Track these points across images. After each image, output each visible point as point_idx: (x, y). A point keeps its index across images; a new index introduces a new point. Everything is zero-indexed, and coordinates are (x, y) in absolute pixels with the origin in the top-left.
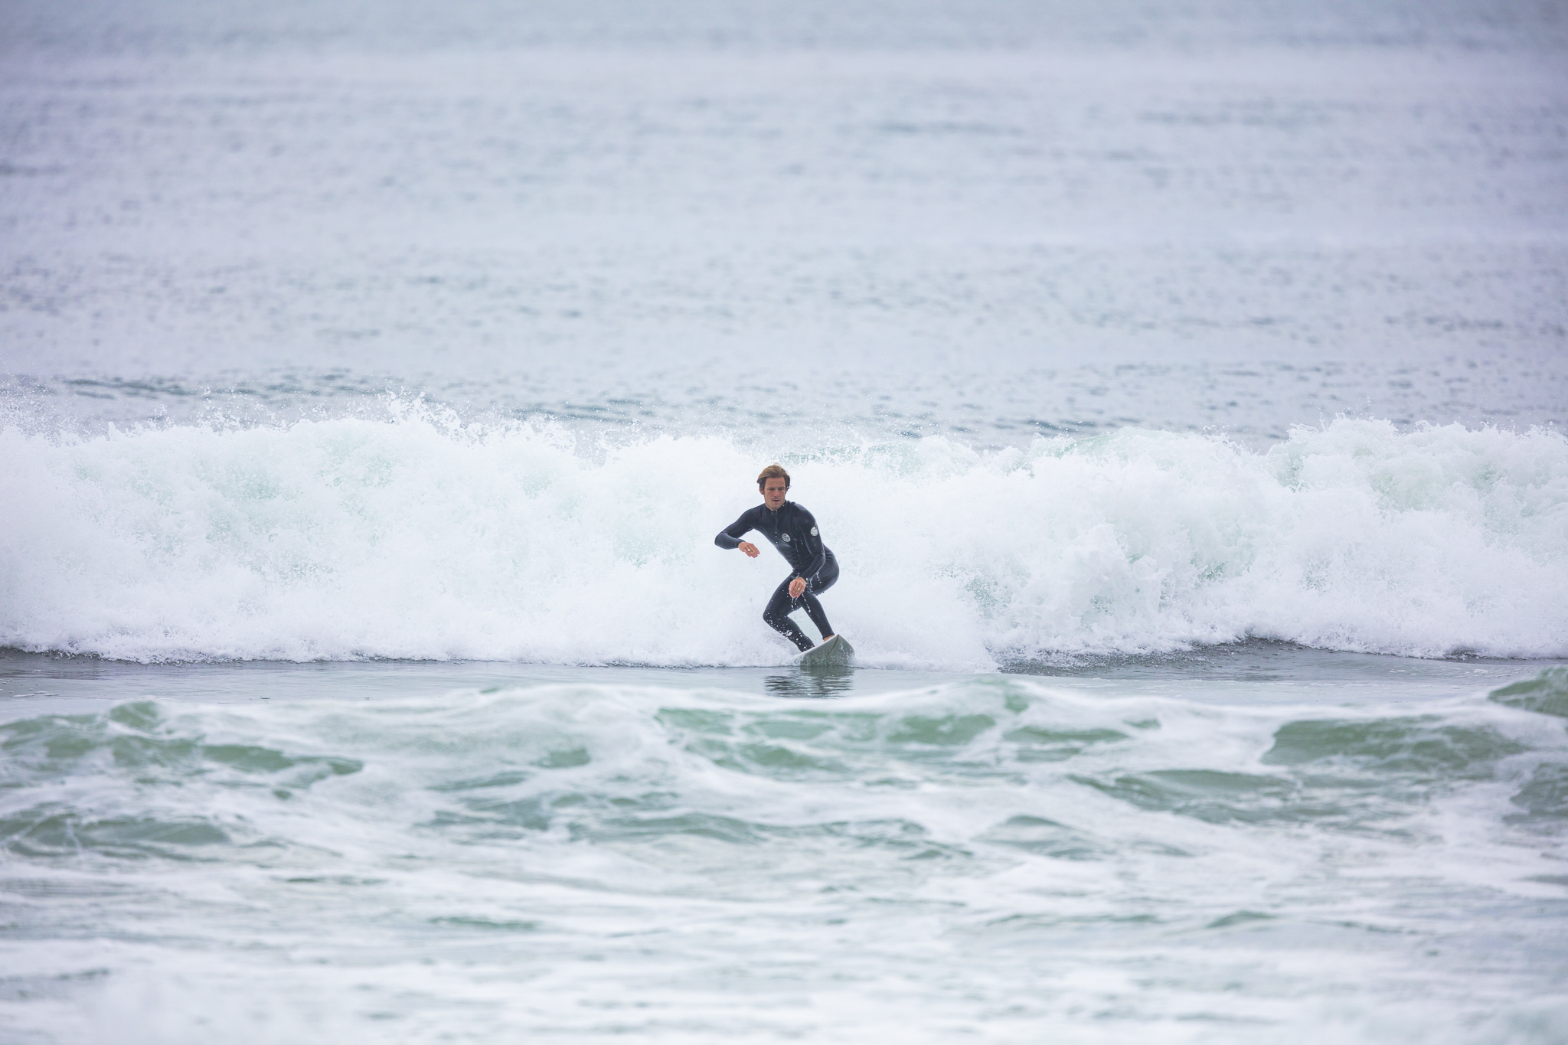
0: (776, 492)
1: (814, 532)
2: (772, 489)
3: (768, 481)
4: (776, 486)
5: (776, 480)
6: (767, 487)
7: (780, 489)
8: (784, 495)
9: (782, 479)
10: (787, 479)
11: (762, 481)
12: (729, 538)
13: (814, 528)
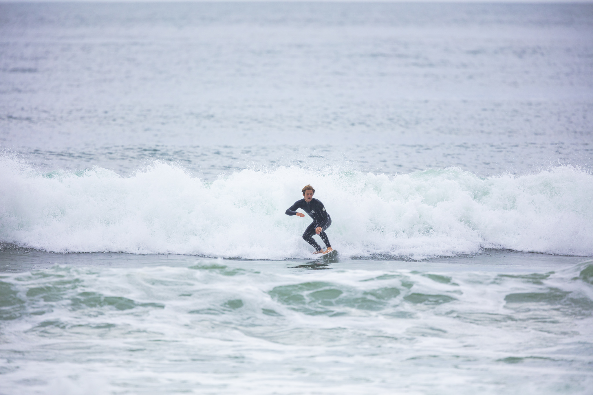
0: (310, 196)
1: (324, 210)
2: (308, 194)
3: (307, 191)
4: (310, 193)
5: (309, 191)
6: (306, 193)
7: (311, 194)
8: (312, 196)
9: (312, 191)
10: (314, 190)
11: (304, 191)
12: (291, 212)
13: (324, 208)
